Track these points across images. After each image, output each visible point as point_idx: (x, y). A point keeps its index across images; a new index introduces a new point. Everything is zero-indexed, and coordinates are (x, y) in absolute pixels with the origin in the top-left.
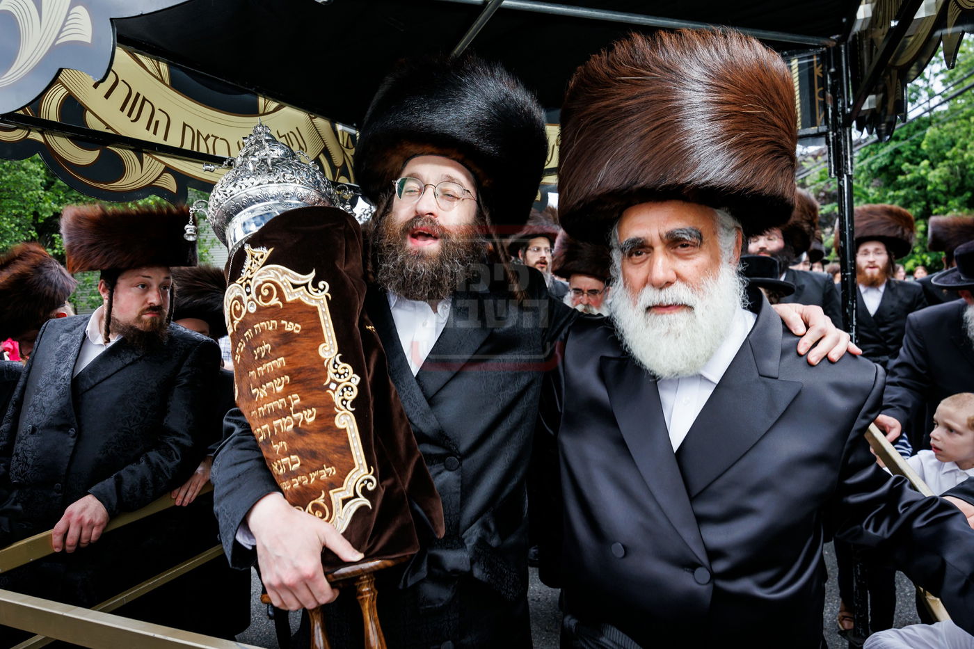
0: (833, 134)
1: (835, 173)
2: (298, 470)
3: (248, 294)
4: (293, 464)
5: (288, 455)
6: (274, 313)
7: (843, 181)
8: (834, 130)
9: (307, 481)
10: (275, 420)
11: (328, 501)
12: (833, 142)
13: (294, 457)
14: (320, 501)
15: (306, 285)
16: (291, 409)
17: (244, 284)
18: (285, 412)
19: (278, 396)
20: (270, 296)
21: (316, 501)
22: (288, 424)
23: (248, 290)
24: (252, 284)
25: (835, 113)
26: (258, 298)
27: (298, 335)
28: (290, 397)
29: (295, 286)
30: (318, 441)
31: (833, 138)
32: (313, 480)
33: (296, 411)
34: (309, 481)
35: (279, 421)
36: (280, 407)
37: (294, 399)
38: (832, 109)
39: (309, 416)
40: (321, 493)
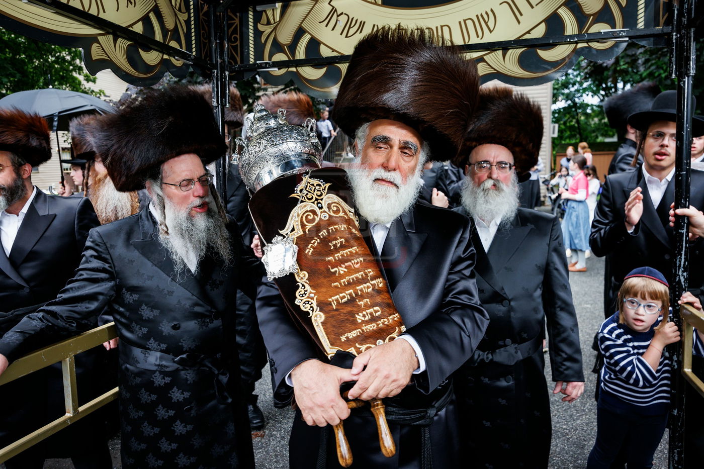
0: (676, 35)
1: (676, 74)
2: (380, 315)
3: (322, 208)
4: (376, 312)
5: (372, 306)
6: (342, 220)
7: (684, 82)
8: (678, 32)
9: (387, 321)
10: (358, 286)
12: (676, 42)
13: (376, 308)
14: (395, 334)
16: (369, 278)
17: (316, 202)
18: (364, 280)
19: (358, 270)
20: (339, 210)
21: (392, 335)
22: (368, 287)
23: (320, 206)
24: (323, 203)
25: (681, 14)
26: (329, 211)
28: (366, 271)
31: (676, 39)
32: (391, 320)
33: (372, 280)
34: (389, 322)
35: (362, 286)
36: (360, 277)
37: (369, 272)
38: (677, 9)
39: (380, 283)
40: (396, 329)
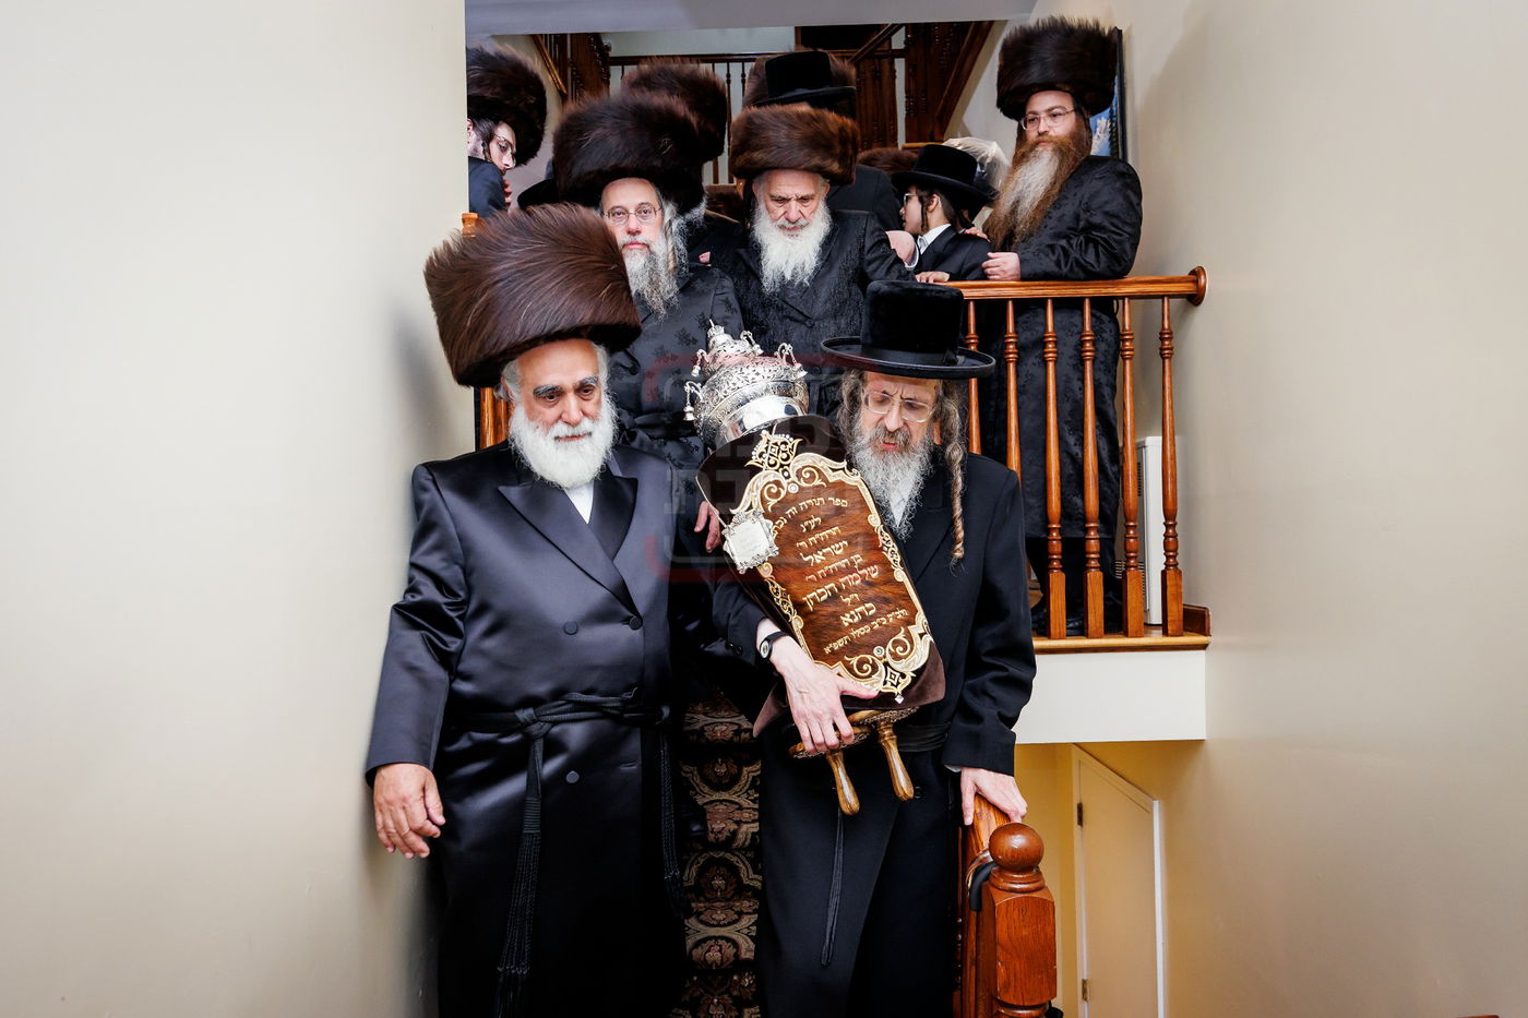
2: (875, 614)
3: (789, 477)
4: (868, 610)
5: (863, 603)
6: (817, 491)
9: (886, 621)
10: (841, 578)
11: (909, 636)
13: (869, 605)
14: (900, 636)
15: (843, 469)
16: (856, 567)
17: (781, 470)
18: (850, 570)
19: (840, 558)
20: (813, 477)
22: (855, 579)
23: (786, 474)
24: (790, 470)
26: (799, 480)
27: (847, 508)
28: (852, 558)
29: (834, 470)
30: (887, 590)
32: (891, 620)
33: (860, 568)
34: (888, 622)
35: (846, 578)
36: (844, 566)
37: (857, 559)
39: (874, 573)
40: (901, 630)
